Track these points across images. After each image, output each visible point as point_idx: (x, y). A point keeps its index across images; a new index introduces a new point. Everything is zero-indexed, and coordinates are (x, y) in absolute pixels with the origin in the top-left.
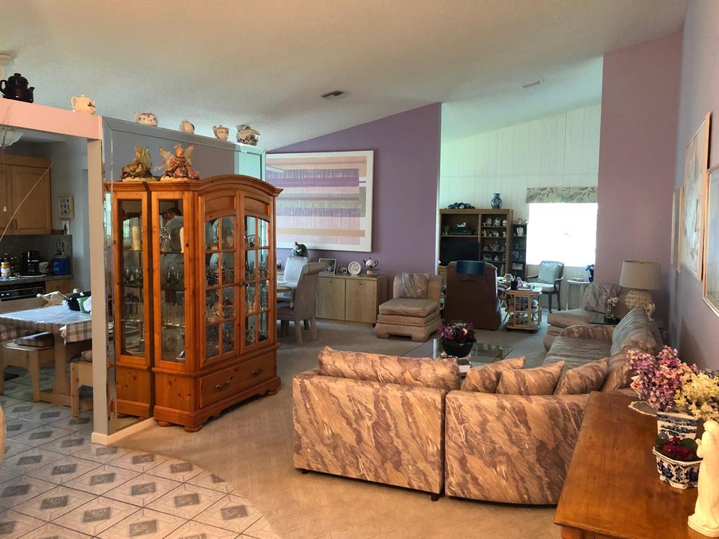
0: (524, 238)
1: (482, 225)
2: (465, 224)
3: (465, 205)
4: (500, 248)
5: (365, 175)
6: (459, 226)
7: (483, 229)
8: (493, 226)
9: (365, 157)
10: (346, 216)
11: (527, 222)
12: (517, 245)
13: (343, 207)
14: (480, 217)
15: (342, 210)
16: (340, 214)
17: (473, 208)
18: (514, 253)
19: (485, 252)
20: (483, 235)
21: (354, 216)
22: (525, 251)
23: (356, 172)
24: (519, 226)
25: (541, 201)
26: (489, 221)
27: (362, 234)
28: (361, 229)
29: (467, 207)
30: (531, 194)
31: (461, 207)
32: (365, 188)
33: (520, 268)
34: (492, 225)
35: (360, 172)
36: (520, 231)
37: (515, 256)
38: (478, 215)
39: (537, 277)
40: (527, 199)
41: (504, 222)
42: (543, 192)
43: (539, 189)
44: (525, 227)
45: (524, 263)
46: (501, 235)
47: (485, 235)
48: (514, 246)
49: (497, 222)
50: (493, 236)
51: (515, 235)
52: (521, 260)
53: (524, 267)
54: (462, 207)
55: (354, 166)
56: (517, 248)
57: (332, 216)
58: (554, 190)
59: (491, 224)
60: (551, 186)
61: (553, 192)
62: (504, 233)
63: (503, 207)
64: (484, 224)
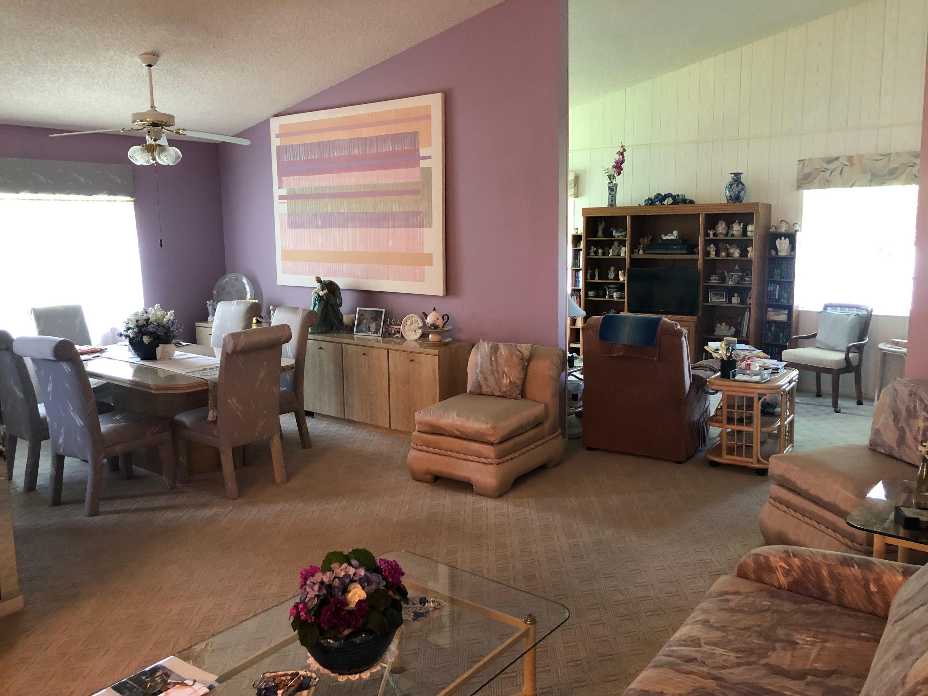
0: (790, 259)
1: (707, 234)
2: (675, 233)
3: (674, 198)
4: (742, 278)
5: (430, 145)
6: (665, 238)
7: (707, 243)
8: (729, 238)
9: (428, 108)
10: (400, 227)
11: (797, 228)
12: (777, 272)
13: (396, 208)
14: (702, 219)
15: (394, 213)
16: (391, 223)
17: (692, 202)
18: (771, 288)
19: (713, 287)
20: (707, 253)
21: (414, 227)
22: (791, 284)
23: (414, 137)
24: (780, 236)
25: (827, 184)
26: (721, 227)
27: (428, 260)
28: (426, 251)
29: (677, 200)
30: (807, 170)
31: (665, 202)
32: (429, 169)
33: (782, 317)
34: (726, 235)
35: (422, 138)
36: (783, 245)
37: (772, 294)
38: (699, 215)
39: (815, 336)
40: (798, 181)
41: (750, 228)
42: (830, 166)
43: (823, 160)
44: (792, 237)
45: (789, 308)
46: (744, 253)
47: (713, 253)
48: (771, 275)
49: (737, 228)
50: (728, 255)
51: (773, 253)
52: (784, 302)
53: (790, 315)
54: (667, 202)
55: (411, 128)
56: (777, 278)
57: (379, 227)
58: (855, 161)
59: (724, 232)
60: (849, 153)
61: (852, 164)
62: (749, 249)
63: (749, 198)
64: (711, 233)
